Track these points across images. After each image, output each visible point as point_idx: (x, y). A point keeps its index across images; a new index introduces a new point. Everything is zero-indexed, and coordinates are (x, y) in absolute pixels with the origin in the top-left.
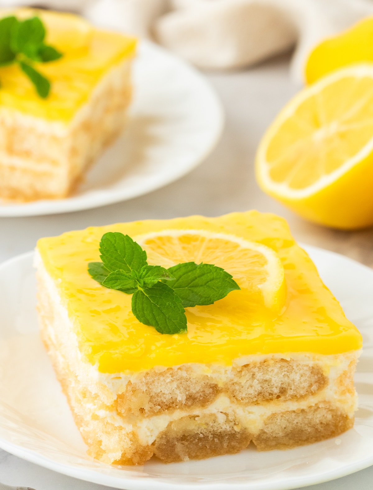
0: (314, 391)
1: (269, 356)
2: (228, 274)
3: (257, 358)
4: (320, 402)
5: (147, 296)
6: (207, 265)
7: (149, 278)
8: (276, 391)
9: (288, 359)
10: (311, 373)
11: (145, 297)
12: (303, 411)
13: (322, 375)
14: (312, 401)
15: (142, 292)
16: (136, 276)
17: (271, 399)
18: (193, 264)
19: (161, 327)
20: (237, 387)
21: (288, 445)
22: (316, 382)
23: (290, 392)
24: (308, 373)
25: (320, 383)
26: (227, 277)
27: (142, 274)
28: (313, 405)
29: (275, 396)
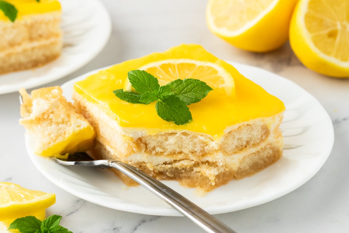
0: (264, 139)
1: (241, 124)
2: (204, 82)
3: (236, 127)
4: (266, 145)
5: (165, 104)
6: (189, 79)
7: (165, 93)
8: (244, 143)
9: (251, 124)
10: (262, 129)
11: (163, 105)
12: (258, 152)
13: (267, 129)
14: (263, 145)
15: (160, 102)
16: (157, 93)
17: (242, 149)
18: (180, 80)
19: (177, 121)
20: (226, 146)
21: (252, 173)
22: (264, 134)
23: (252, 143)
24: (261, 130)
25: (267, 134)
26: (203, 84)
27: (160, 91)
28: (264, 147)
29: (244, 146)
